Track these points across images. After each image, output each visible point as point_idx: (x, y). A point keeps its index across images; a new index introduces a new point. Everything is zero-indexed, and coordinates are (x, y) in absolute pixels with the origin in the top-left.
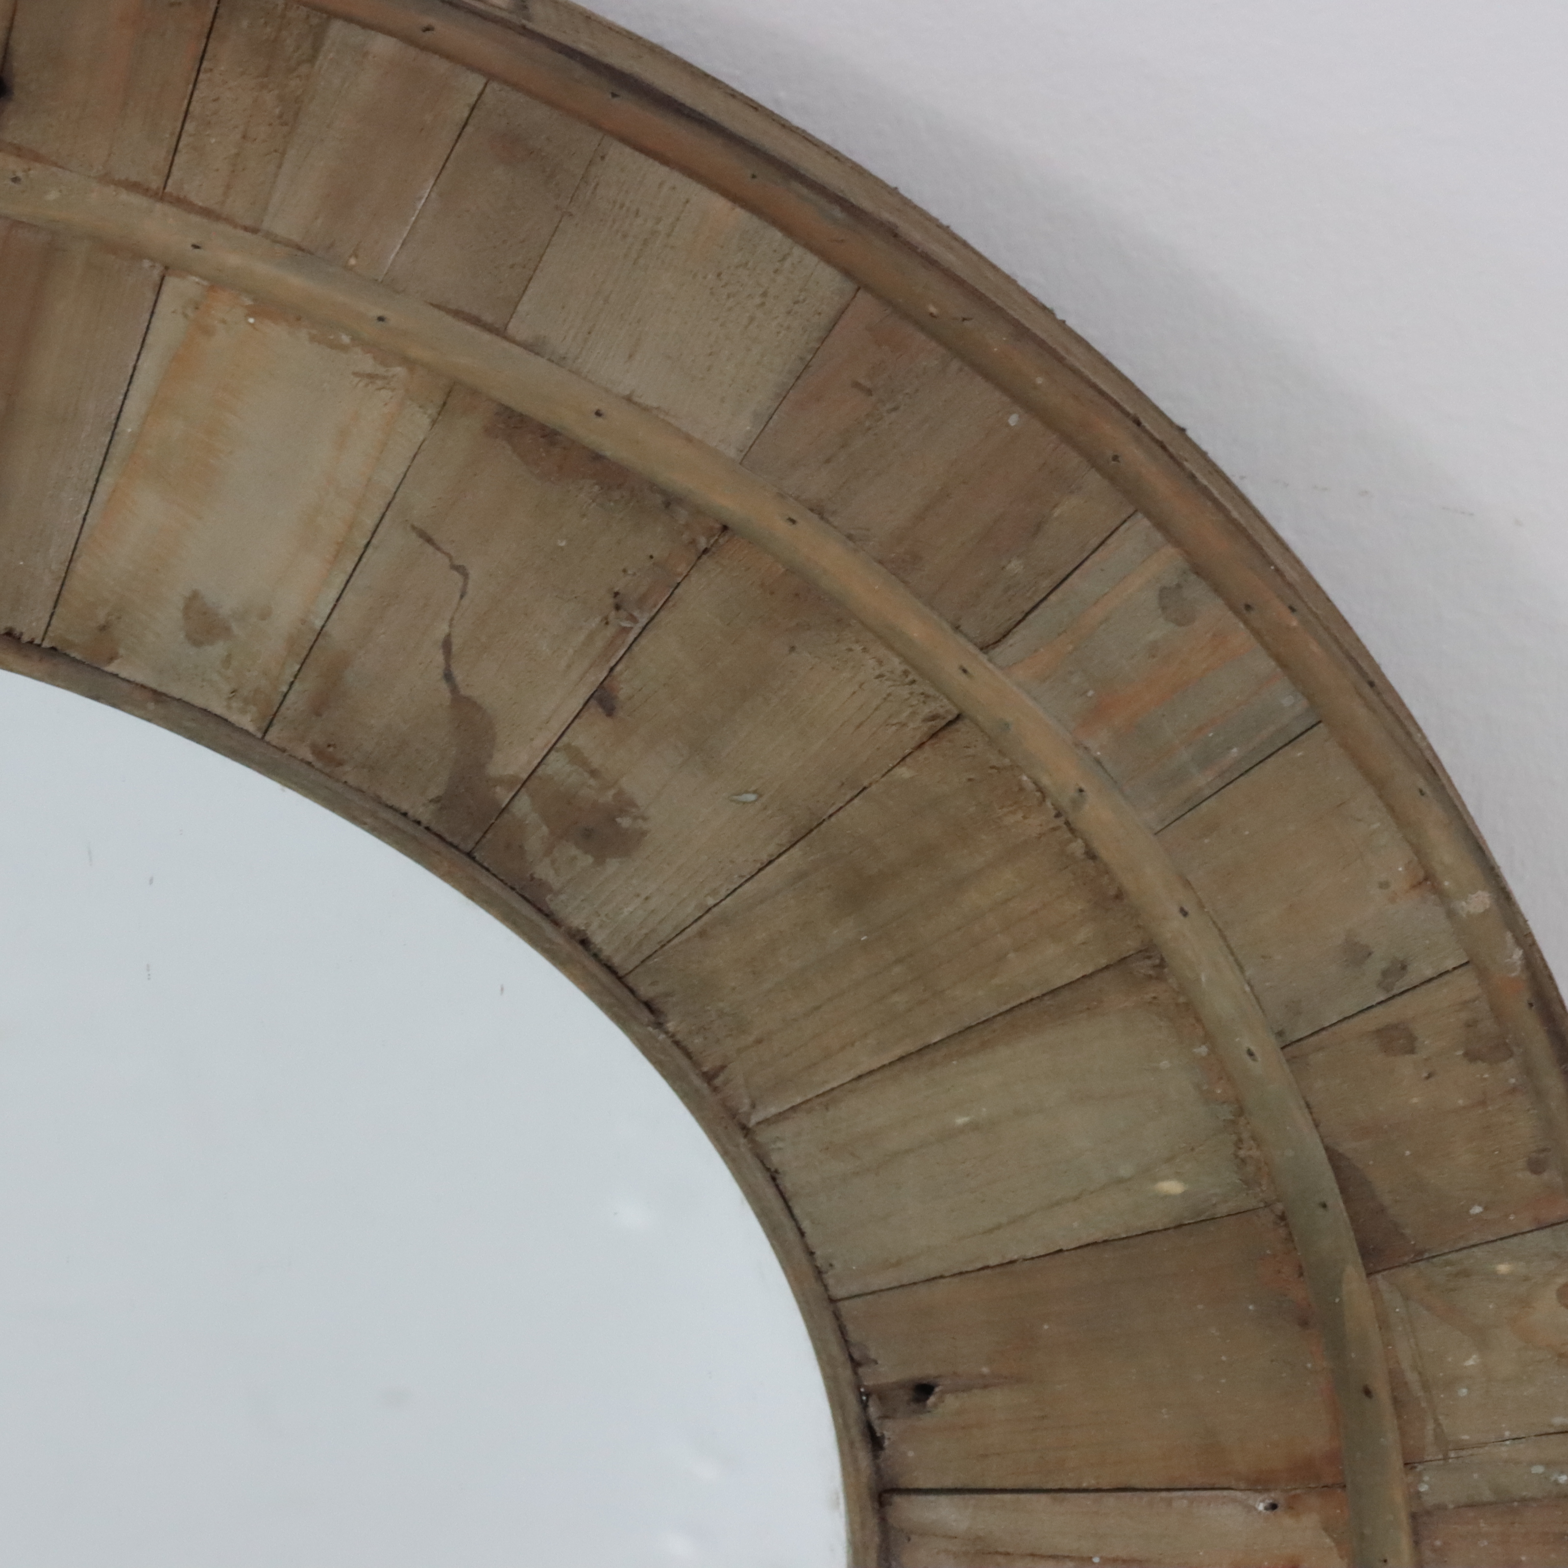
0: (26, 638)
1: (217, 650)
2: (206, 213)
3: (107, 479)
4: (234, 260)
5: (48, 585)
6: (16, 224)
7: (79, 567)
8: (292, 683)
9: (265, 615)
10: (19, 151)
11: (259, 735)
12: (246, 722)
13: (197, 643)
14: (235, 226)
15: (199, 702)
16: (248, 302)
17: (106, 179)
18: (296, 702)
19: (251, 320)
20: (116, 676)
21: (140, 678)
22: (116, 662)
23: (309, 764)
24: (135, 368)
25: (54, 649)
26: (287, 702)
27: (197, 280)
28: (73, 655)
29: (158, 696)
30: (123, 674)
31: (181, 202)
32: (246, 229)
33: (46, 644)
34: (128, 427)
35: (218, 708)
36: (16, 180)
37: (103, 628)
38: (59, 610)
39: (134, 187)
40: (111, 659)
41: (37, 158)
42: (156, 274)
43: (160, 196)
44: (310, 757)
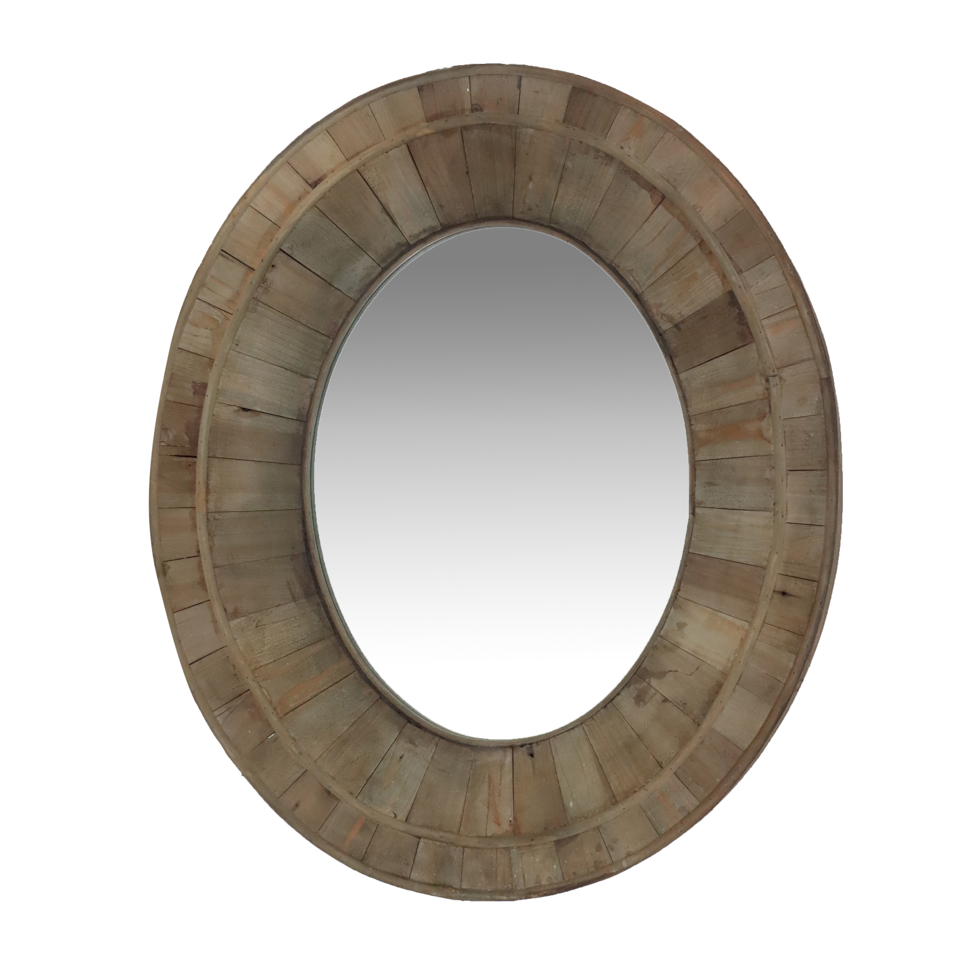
0: (679, 593)
1: (676, 628)
2: (760, 631)
3: (709, 609)
4: (752, 635)
5: (689, 598)
6: (759, 595)
7: (693, 603)
8: (669, 642)
9: (683, 638)
10: (772, 597)
11: (659, 635)
12: (662, 633)
13: (677, 624)
14: (758, 636)
15: (666, 624)
16: (744, 638)
17: (767, 613)
18: (666, 642)
19: (740, 638)
20: (671, 609)
21: (671, 613)
22: (674, 610)
23: (653, 644)
24: (731, 616)
25: (676, 598)
26: (665, 641)
27: (748, 628)
28: (675, 601)
29: (667, 617)
30: (671, 610)
31: (762, 626)
32: (757, 638)
33: (677, 597)
34: (720, 614)
35: (665, 628)
36: (767, 596)
37: (680, 607)
38: (684, 599)
39: (765, 617)
40: (674, 609)
41: (771, 600)
42: (749, 621)
43: (764, 622)
44: (655, 644)
